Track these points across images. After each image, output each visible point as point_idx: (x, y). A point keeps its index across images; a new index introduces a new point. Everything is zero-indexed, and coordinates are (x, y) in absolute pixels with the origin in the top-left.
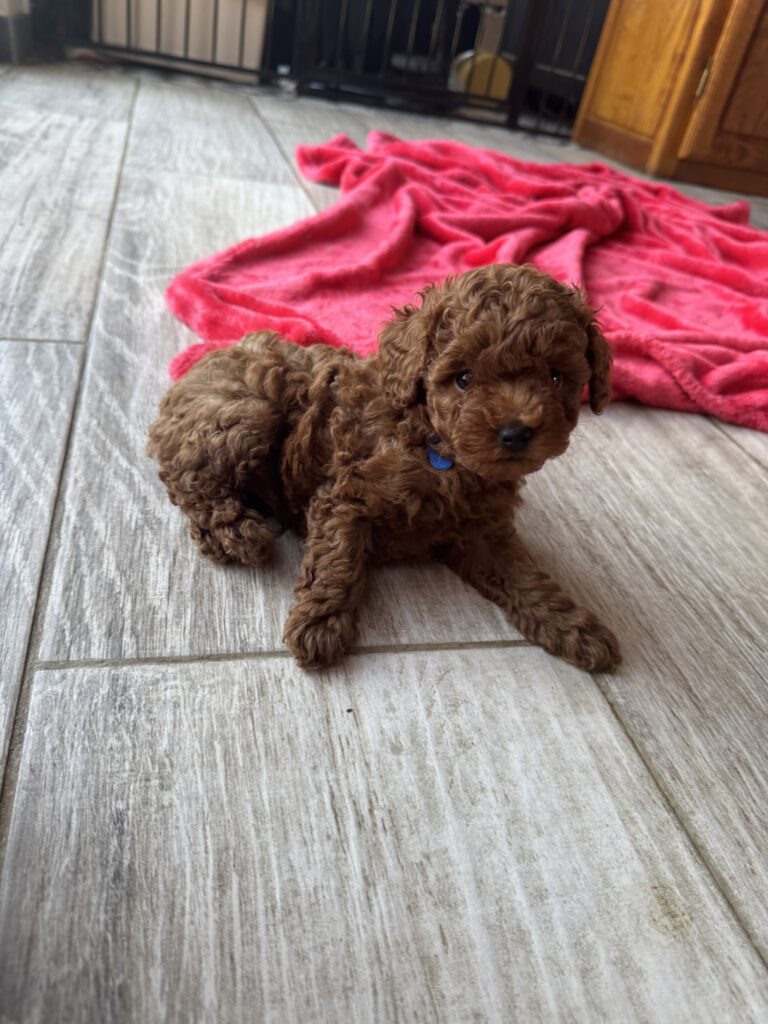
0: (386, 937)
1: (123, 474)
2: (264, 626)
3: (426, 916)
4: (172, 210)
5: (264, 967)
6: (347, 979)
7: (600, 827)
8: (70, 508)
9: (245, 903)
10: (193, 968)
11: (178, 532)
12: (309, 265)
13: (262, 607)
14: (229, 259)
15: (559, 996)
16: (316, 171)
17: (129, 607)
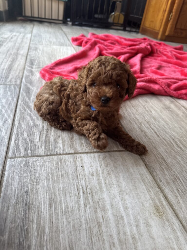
0: (89, 218)
1: (29, 115)
2: (62, 148)
3: (99, 213)
4: (41, 54)
5: (60, 225)
6: (80, 227)
7: (142, 193)
8: (16, 122)
9: (56, 210)
10: (43, 225)
11: (42, 127)
12: (74, 65)
13: (61, 144)
14: (55, 64)
15: (130, 231)
16: (76, 43)
17: (30, 144)
